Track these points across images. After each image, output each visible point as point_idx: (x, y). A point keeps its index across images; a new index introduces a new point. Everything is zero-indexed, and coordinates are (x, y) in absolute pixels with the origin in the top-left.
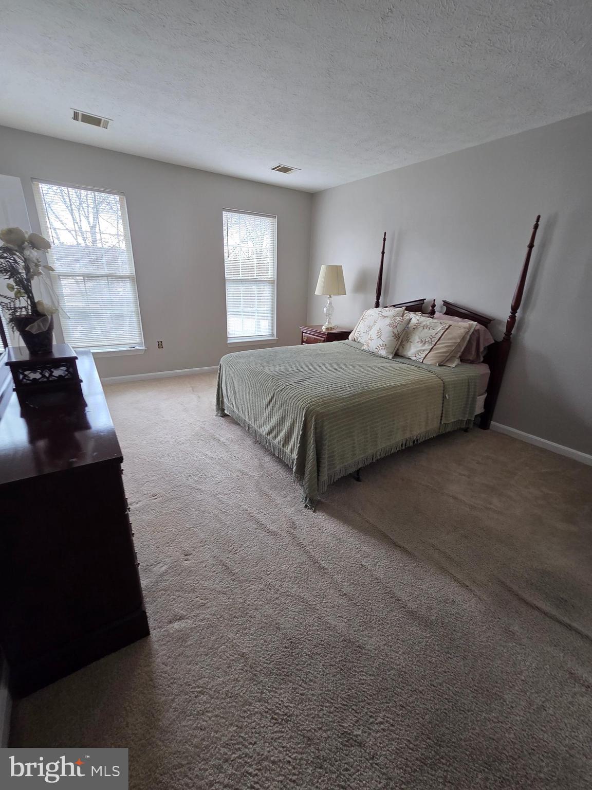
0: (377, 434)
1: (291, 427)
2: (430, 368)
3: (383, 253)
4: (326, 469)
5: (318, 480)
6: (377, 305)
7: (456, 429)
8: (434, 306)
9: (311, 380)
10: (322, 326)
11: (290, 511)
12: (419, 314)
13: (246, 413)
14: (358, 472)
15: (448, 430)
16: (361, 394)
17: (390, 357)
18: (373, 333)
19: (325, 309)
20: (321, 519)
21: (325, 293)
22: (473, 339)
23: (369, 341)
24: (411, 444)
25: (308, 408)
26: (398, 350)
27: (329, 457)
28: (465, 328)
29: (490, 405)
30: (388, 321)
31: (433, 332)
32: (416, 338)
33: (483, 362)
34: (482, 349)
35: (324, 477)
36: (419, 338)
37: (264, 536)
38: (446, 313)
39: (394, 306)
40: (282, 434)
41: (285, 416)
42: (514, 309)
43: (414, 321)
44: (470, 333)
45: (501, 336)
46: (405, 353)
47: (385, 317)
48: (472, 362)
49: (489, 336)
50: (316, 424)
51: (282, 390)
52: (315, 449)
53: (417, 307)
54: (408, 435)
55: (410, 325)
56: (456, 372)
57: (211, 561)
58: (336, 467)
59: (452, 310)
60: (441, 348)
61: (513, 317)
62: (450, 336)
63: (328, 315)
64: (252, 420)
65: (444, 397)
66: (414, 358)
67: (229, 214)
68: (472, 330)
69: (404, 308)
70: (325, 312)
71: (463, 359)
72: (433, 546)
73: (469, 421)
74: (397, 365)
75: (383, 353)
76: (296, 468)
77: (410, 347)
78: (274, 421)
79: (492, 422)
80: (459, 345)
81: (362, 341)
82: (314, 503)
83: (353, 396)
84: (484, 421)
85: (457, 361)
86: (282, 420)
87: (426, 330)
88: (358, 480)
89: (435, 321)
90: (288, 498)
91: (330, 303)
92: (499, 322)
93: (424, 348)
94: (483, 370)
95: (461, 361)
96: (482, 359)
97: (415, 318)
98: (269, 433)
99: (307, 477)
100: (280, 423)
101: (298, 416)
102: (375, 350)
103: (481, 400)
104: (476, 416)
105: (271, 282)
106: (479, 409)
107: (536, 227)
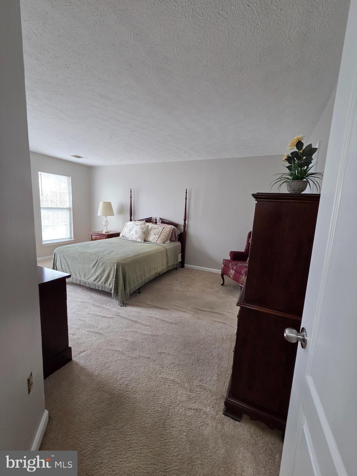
0: (145, 271)
1: (109, 273)
2: (160, 244)
3: (131, 197)
4: (128, 287)
5: (125, 293)
6: (131, 220)
7: (173, 268)
8: (156, 220)
9: (114, 252)
10: (103, 231)
11: (115, 309)
12: (151, 223)
13: (78, 275)
14: (139, 289)
15: (170, 268)
16: (137, 255)
17: (143, 242)
18: (133, 232)
19: (104, 223)
20: (129, 308)
21: (103, 215)
22: (173, 232)
23: (132, 236)
24: (158, 275)
25: (118, 262)
26: (145, 239)
27: (129, 282)
28: (170, 228)
29: (183, 257)
30: (139, 227)
31: (158, 230)
32: (152, 233)
33: (178, 241)
34: (177, 236)
35: (128, 291)
36: (153, 233)
37: (107, 320)
38: (161, 223)
39: (139, 220)
40: (104, 278)
41: (105, 269)
42: (185, 220)
43: (150, 226)
44: (172, 230)
45: (182, 231)
46: (148, 240)
47: (137, 225)
48: (174, 241)
49: (178, 231)
50: (122, 268)
51: (101, 258)
52: (123, 279)
53: (149, 220)
54: (156, 271)
55: (149, 228)
56: (169, 245)
57: (87, 333)
58: (131, 287)
59: (163, 222)
60: (163, 236)
61: (185, 223)
62: (165, 232)
63: (106, 225)
64: (83, 277)
65: (167, 255)
66: (152, 241)
67: (42, 173)
68: (172, 229)
69: (145, 221)
70: (104, 224)
71: (171, 241)
72: (173, 305)
73: (177, 264)
74: (146, 244)
75: (139, 240)
76: (114, 291)
77: (150, 237)
78: (98, 273)
79: (185, 265)
80: (169, 235)
81: (127, 237)
82: (124, 304)
83: (134, 256)
84: (182, 264)
85: (169, 241)
86: (104, 271)
87: (155, 230)
88: (139, 293)
89: (158, 226)
90: (112, 306)
91: (107, 220)
92: (181, 225)
93: (156, 237)
94: (179, 244)
95: (170, 241)
96: (177, 240)
97: (150, 225)
98: (95, 280)
99: (120, 293)
100: (102, 273)
101: (113, 267)
102: (135, 240)
103: (180, 255)
104: (179, 262)
105: (69, 209)
106: (180, 260)
107: (186, 193)
